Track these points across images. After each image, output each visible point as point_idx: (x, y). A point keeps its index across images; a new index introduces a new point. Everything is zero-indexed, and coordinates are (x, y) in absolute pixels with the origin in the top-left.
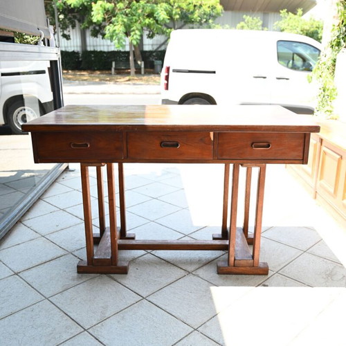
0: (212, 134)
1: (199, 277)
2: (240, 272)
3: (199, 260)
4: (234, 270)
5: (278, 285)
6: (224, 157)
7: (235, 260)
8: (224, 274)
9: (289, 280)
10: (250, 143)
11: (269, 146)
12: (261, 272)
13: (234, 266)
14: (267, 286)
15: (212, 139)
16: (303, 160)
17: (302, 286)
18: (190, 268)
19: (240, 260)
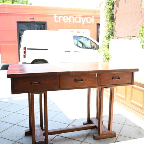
0: (96, 74)
1: (87, 143)
2: (105, 137)
3: (83, 135)
4: (102, 137)
5: (123, 140)
6: (102, 85)
7: (102, 132)
8: (98, 139)
9: (126, 138)
10: (112, 77)
11: (119, 78)
12: (113, 136)
13: (102, 135)
14: (119, 142)
15: (97, 77)
16: (132, 83)
17: (132, 139)
18: (82, 139)
19: (104, 132)
